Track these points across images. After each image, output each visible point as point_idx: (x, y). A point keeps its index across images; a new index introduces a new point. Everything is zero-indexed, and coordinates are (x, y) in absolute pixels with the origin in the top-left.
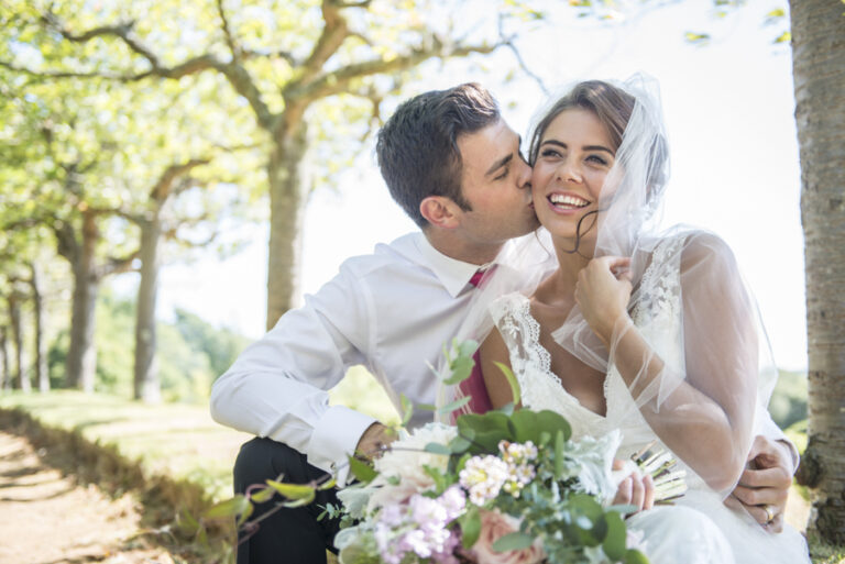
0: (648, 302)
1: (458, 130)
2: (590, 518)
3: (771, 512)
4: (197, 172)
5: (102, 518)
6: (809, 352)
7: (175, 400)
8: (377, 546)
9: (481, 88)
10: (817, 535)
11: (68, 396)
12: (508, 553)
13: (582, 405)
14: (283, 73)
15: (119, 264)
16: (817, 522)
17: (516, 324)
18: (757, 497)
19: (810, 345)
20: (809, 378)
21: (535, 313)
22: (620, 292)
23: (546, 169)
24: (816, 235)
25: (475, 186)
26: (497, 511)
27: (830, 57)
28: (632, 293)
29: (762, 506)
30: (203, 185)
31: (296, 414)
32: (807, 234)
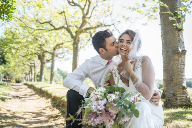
0: (136, 68)
1: (106, 37)
2: (128, 105)
3: (157, 103)
4: (61, 46)
5: (45, 103)
6: (163, 76)
7: (57, 83)
8: (93, 108)
9: (110, 30)
10: (164, 107)
11: (40, 83)
12: (114, 110)
13: (125, 85)
14: (76, 29)
15: (48, 61)
16: (164, 105)
17: (114, 71)
18: (155, 100)
19: (163, 75)
20: (163, 81)
21: (118, 69)
22: (132, 66)
23: (120, 44)
24: (165, 57)
25: (108, 47)
26: (112, 103)
27: (167, 27)
28: (134, 67)
29: (155, 102)
30: (62, 47)
31: (77, 85)
32: (163, 56)
